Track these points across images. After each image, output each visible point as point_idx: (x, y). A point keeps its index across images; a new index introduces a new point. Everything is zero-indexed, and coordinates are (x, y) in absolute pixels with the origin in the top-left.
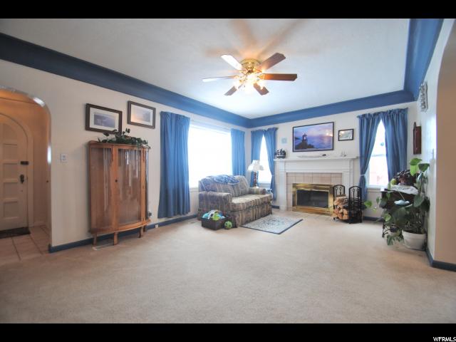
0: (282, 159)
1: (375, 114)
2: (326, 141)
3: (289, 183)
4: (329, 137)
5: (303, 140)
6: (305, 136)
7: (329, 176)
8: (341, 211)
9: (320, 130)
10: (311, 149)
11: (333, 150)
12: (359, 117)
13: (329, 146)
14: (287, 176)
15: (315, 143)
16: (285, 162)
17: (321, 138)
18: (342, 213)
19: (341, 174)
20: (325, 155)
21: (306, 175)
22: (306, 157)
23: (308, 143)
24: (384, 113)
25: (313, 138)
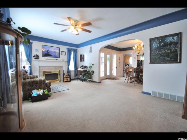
0: (37, 60)
1: (72, 49)
2: (57, 54)
3: (40, 71)
4: (58, 53)
5: (47, 52)
6: (48, 50)
7: (58, 67)
8: (67, 78)
9: (55, 49)
10: (51, 56)
11: (59, 58)
12: (67, 48)
13: (58, 56)
14: (39, 68)
15: (53, 54)
16: (38, 61)
17: (55, 52)
18: (68, 79)
19: (62, 66)
20: (57, 59)
21: (49, 67)
22: (49, 59)
23: (50, 54)
24: (73, 49)
25: (52, 52)
